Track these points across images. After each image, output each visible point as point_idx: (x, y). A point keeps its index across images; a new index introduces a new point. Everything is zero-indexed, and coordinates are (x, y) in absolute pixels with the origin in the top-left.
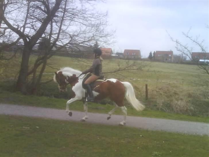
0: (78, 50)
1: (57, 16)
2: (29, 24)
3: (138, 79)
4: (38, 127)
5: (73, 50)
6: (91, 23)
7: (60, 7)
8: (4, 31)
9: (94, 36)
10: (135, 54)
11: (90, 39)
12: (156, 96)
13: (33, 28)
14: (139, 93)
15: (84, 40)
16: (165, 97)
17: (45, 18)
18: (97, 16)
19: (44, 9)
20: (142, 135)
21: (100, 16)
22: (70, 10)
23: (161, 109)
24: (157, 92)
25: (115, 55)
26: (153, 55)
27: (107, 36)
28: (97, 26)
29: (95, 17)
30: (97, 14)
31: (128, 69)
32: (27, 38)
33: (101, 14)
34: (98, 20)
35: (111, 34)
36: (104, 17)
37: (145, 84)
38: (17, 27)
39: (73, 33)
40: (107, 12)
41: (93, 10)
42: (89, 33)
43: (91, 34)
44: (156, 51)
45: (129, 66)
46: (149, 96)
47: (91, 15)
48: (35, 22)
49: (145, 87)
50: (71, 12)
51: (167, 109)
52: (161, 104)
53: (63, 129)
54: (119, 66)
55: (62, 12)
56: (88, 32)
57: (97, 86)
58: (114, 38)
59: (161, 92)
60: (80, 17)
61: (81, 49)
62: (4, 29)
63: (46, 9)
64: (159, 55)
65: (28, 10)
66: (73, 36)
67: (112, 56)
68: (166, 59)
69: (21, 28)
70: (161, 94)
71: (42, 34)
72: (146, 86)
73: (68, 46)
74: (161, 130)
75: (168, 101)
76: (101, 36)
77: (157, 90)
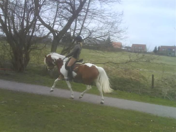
0: (95, 43)
1: (80, 15)
2: (58, 21)
3: (144, 69)
4: (64, 106)
5: (92, 43)
6: (107, 21)
7: (83, 8)
8: (39, 26)
9: (109, 32)
10: (141, 48)
11: (106, 34)
12: (161, 85)
13: (61, 25)
14: (146, 82)
15: (101, 35)
16: (170, 87)
17: (71, 17)
18: (113, 15)
19: (70, 10)
20: (153, 120)
21: (116, 16)
22: (91, 10)
23: (166, 97)
24: (162, 82)
25: (124, 48)
26: (157, 49)
27: (120, 32)
28: (113, 24)
29: (111, 16)
30: (114, 14)
31: (138, 61)
32: (56, 33)
33: (117, 14)
34: (114, 18)
35: (124, 31)
36: (120, 16)
37: (151, 75)
38: (49, 24)
39: (92, 29)
40: (123, 12)
41: (110, 10)
42: (105, 30)
43: (107, 31)
44: (161, 46)
45: (139, 58)
46: (155, 86)
47: (108, 14)
48: (63, 20)
49: (151, 77)
50: (92, 12)
51: (171, 98)
52: (166, 93)
53: (84, 109)
54: (130, 58)
55: (84, 12)
56: (104, 28)
57: (76, 68)
58: (126, 34)
59: (166, 83)
60: (99, 16)
61: (98, 43)
62: (38, 25)
63: (72, 10)
64: (163, 50)
65: (57, 10)
66: (92, 32)
67: (122, 49)
68: (170, 53)
69: (51, 25)
70: (166, 84)
71: (67, 30)
72: (153, 76)
73: (87, 39)
74: (170, 117)
75: (173, 90)
76: (115, 32)
77: (163, 80)
